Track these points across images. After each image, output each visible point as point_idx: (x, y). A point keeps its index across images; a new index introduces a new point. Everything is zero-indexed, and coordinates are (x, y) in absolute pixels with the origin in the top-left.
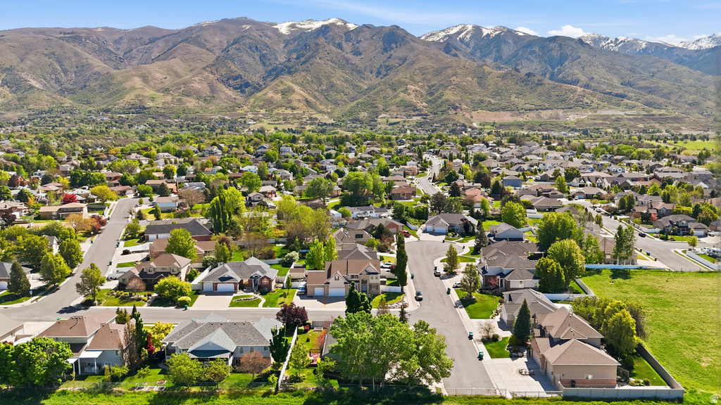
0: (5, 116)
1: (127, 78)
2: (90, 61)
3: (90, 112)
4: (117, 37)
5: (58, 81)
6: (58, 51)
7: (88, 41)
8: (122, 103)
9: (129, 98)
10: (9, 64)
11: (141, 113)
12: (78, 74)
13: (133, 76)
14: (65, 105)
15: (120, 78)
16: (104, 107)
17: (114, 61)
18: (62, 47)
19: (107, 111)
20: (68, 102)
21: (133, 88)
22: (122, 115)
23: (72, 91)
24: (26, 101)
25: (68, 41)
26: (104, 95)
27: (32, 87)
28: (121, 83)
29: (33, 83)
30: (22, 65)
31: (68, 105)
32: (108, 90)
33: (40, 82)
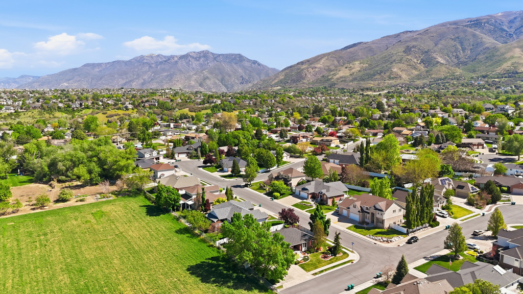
0: (416, 83)
1: (510, 50)
2: (484, 40)
3: (472, 78)
4: (512, 18)
5: (457, 57)
6: (462, 35)
7: (486, 25)
8: (499, 70)
9: (506, 65)
10: (428, 48)
11: (513, 77)
12: (473, 51)
13: (515, 47)
14: (456, 74)
15: (503, 50)
16: (484, 74)
17: (503, 37)
18: (465, 31)
19: (484, 77)
20: (458, 71)
21: (512, 57)
22: (495, 80)
23: (465, 63)
24: (431, 73)
25: (470, 27)
26: (488, 64)
27: (438, 62)
28: (503, 54)
29: (440, 60)
30: (435, 48)
31: (458, 74)
32: (492, 60)
33: (445, 59)
